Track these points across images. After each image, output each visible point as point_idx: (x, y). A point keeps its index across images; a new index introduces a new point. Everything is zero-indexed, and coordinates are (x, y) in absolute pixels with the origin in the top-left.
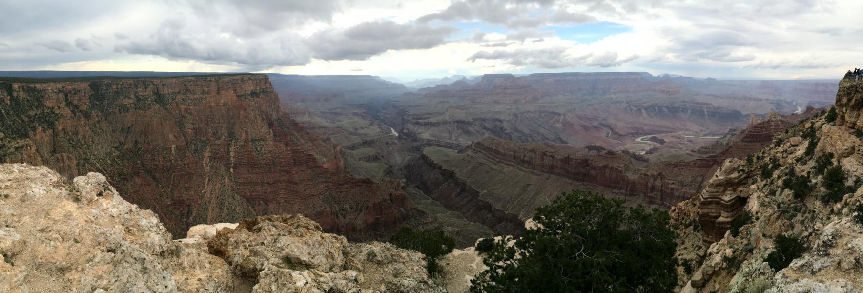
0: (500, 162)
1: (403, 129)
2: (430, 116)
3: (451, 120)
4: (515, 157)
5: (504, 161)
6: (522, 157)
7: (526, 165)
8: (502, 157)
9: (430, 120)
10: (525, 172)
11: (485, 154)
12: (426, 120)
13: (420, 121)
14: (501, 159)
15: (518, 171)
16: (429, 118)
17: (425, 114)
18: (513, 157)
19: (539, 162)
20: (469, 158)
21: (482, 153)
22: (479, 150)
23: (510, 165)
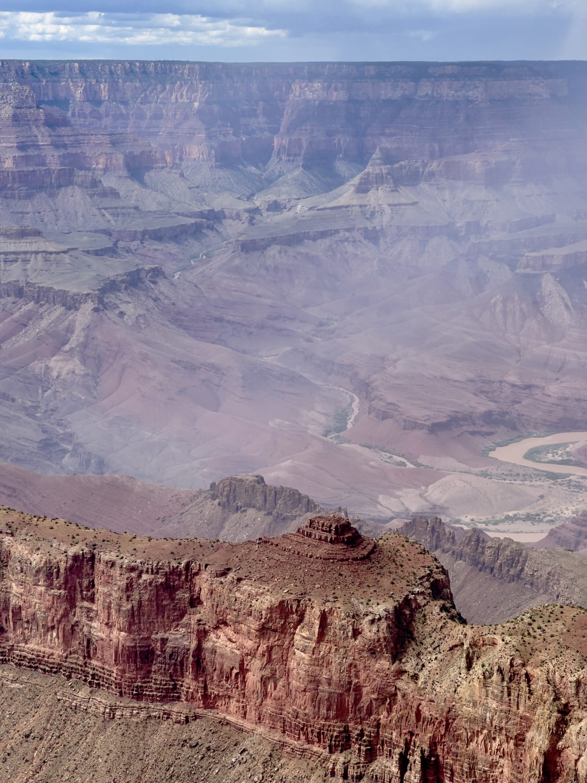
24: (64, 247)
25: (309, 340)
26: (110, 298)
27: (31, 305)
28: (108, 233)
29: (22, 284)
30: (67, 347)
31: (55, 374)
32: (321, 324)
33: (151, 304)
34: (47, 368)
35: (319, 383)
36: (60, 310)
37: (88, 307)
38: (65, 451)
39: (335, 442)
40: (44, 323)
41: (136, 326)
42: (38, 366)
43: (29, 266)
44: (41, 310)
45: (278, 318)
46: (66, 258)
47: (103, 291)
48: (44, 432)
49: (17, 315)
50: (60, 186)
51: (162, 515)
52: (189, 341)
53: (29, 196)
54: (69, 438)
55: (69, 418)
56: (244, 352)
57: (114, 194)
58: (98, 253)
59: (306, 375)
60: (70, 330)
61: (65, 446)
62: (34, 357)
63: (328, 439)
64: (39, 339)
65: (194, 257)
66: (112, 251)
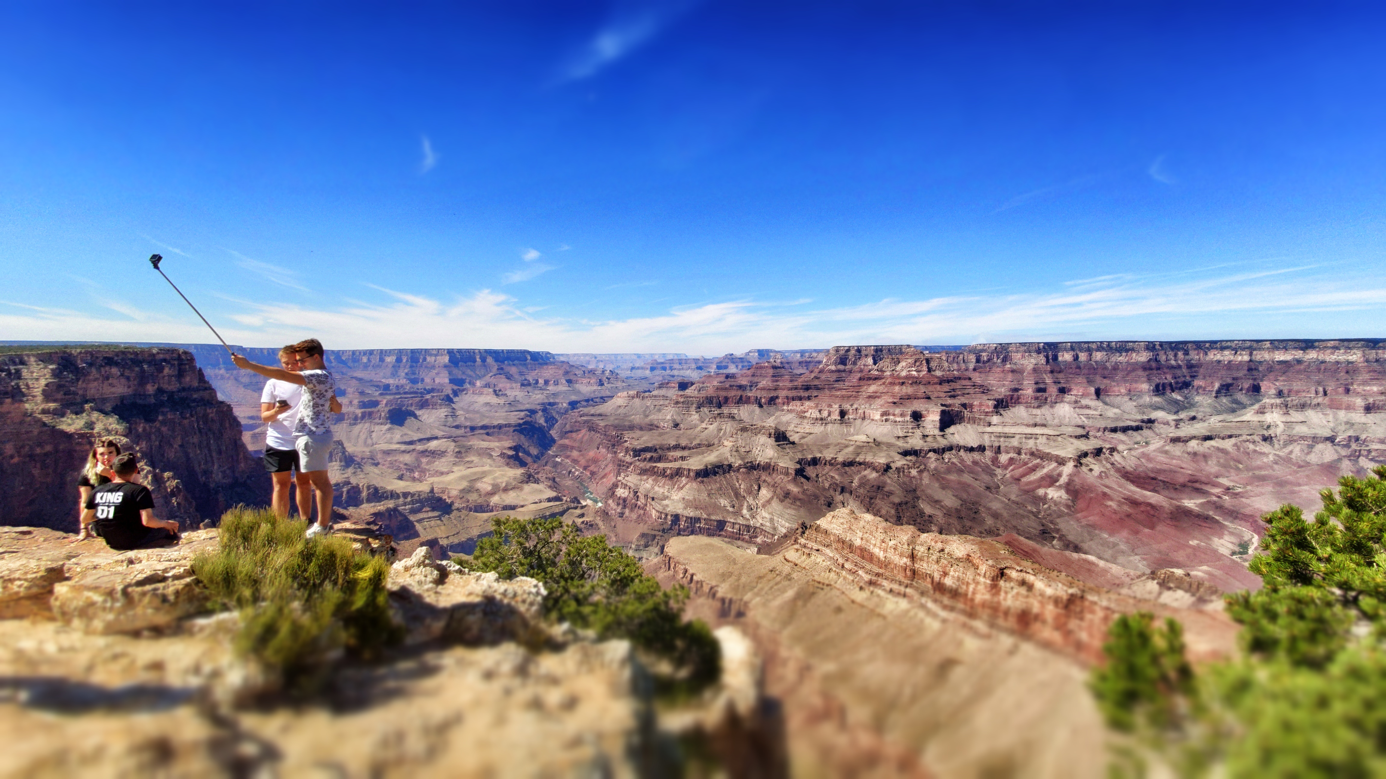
0: (871, 583)
1: (615, 486)
2: (685, 453)
3: (740, 462)
4: (914, 572)
5: (885, 583)
6: (937, 576)
7: (946, 600)
8: (881, 571)
9: (684, 465)
10: (944, 621)
11: (831, 558)
12: (676, 465)
13: (661, 465)
14: (878, 575)
15: (921, 614)
16: (683, 458)
17: (677, 447)
18: (908, 573)
19: (987, 597)
20: (787, 568)
21: (824, 554)
22: (816, 546)
23: (899, 594)
24: (1058, 433)
25: (1219, 497)
26: (1084, 461)
27: (1038, 461)
28: (1083, 427)
29: (1034, 450)
30: (1057, 484)
31: (1050, 497)
32: (1228, 489)
33: (1109, 466)
34: (1046, 493)
35: (1226, 523)
36: (1054, 465)
37: (1071, 464)
38: (1054, 537)
39: (1239, 560)
40: (1045, 471)
41: (1100, 477)
42: (1041, 492)
43: (1038, 441)
44: (1044, 463)
45: (1196, 482)
46: (1059, 439)
47: (1080, 457)
48: (1043, 525)
49: (1030, 465)
50: (1056, 403)
51: (1117, 582)
52: (1133, 488)
53: (1039, 407)
54: (1058, 531)
55: (1058, 520)
56: (1171, 499)
57: (1088, 407)
58: (1078, 437)
59: (1217, 518)
60: (1060, 475)
61: (1055, 535)
62: (1039, 487)
63: (1234, 557)
64: (1042, 478)
65: (1137, 443)
66: (1086, 436)
